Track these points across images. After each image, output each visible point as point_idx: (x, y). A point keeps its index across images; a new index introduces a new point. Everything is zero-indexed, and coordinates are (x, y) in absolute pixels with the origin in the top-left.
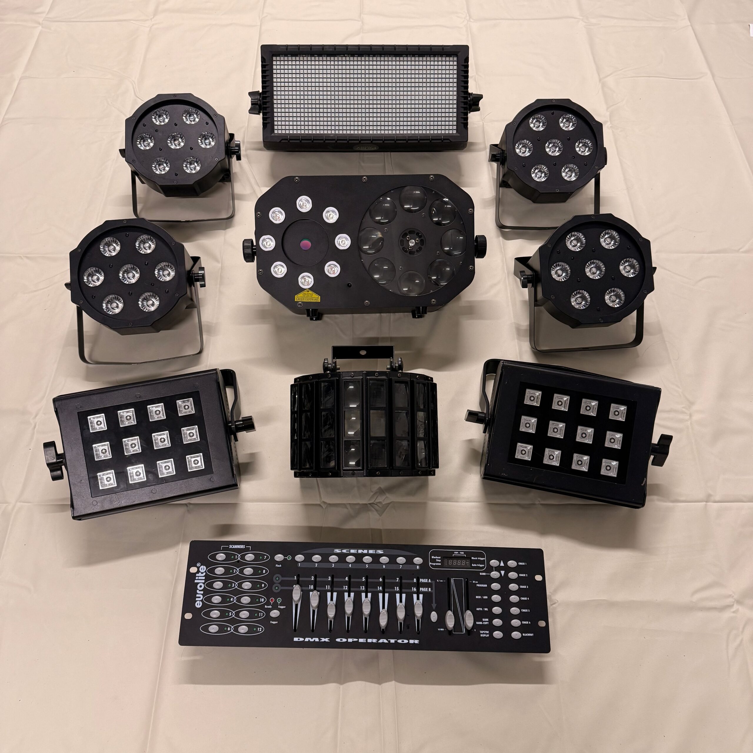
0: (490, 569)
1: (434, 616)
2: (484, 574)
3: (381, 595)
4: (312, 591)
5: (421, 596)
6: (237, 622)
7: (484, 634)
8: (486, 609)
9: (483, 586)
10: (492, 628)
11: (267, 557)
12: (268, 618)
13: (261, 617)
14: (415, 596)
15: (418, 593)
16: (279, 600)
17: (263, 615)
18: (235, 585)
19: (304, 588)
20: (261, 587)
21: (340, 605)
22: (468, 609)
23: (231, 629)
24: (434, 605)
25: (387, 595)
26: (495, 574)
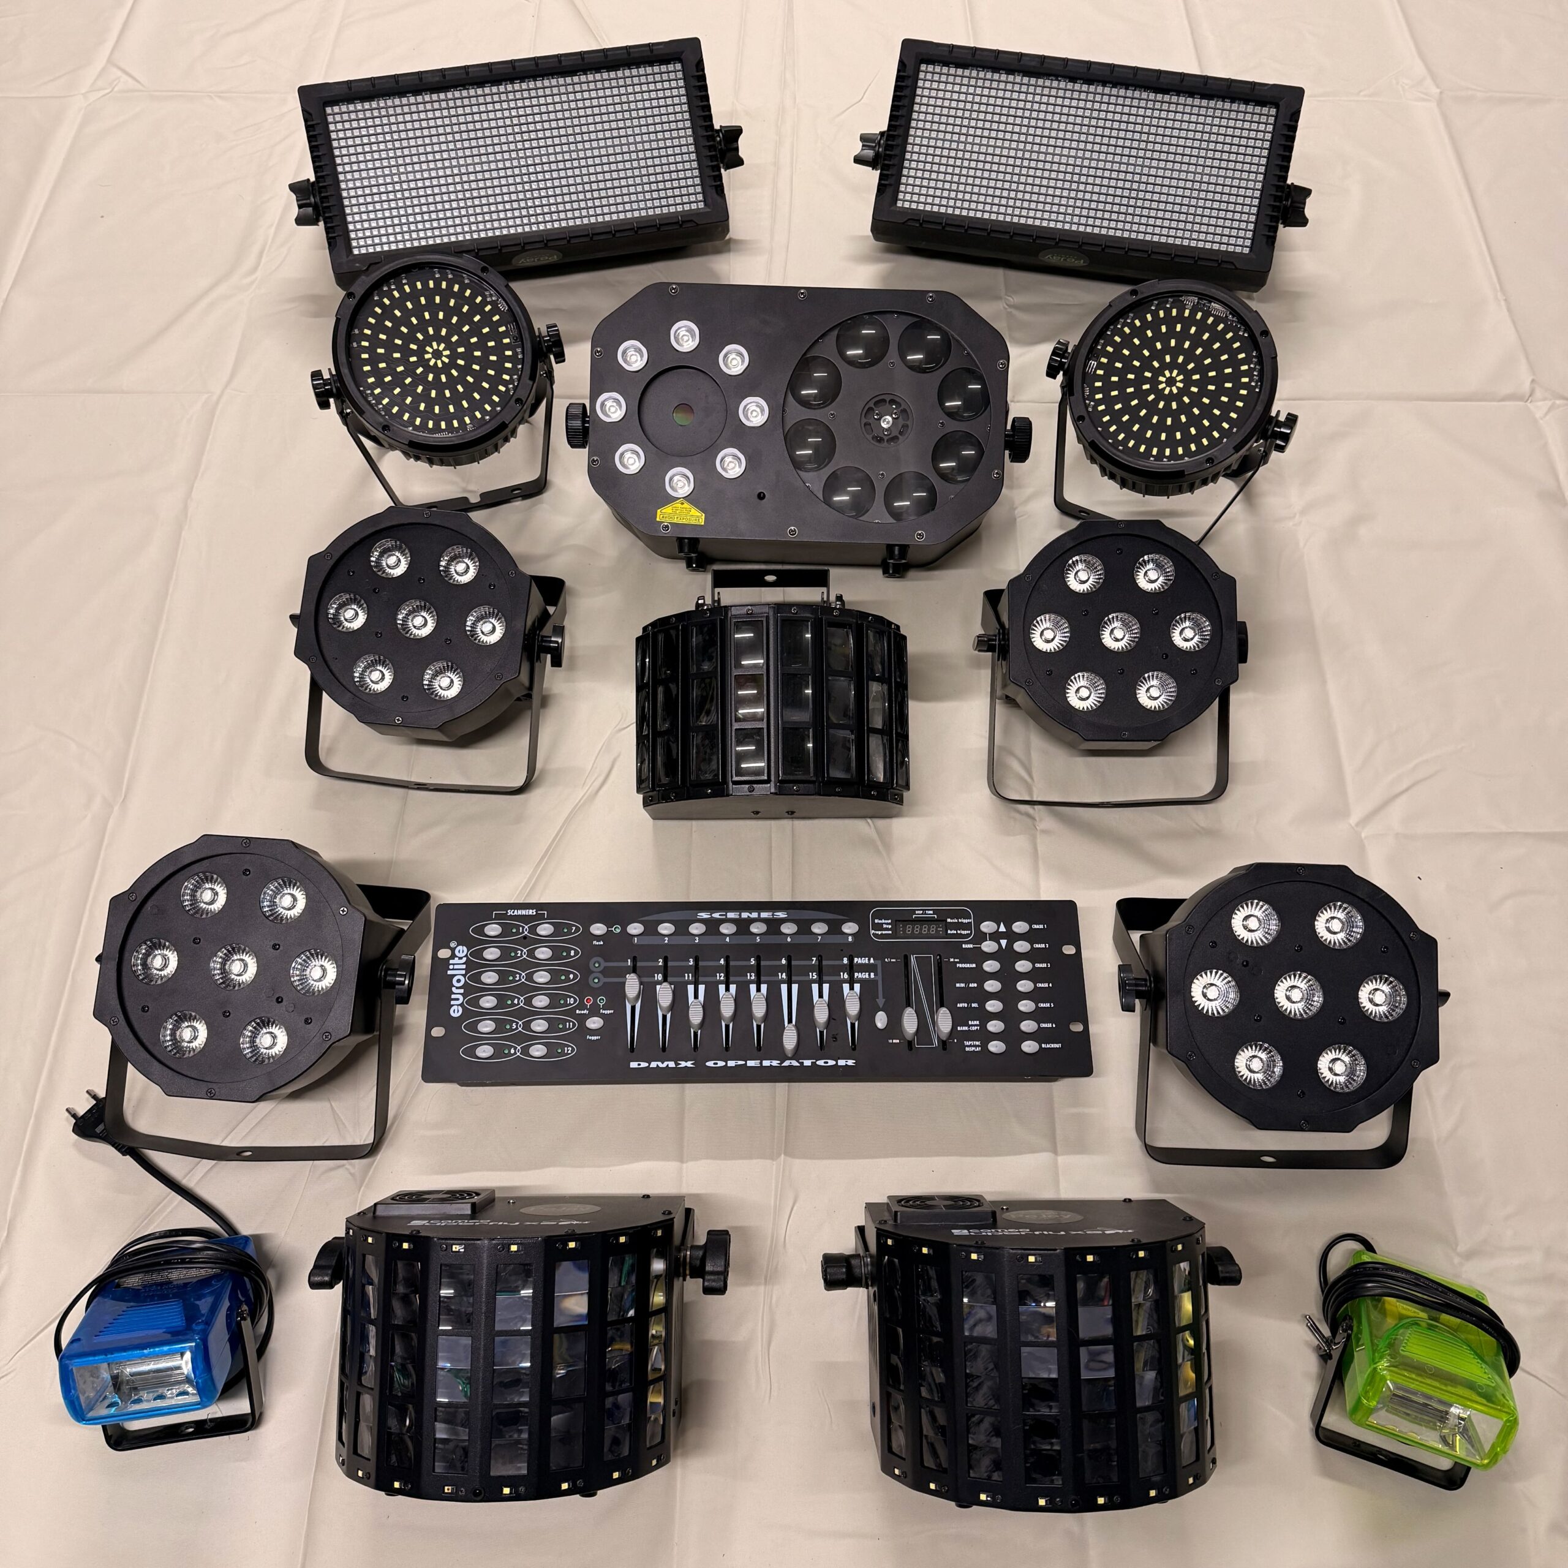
0: (981, 937)
1: (881, 1020)
2: (971, 946)
3: (784, 988)
4: (660, 983)
5: (857, 987)
6: (527, 1038)
7: (972, 1046)
8: (974, 1005)
9: (968, 966)
10: (986, 1037)
11: (578, 929)
12: (583, 1030)
13: (569, 1029)
14: (846, 987)
15: (852, 982)
16: (602, 1001)
17: (574, 1025)
18: (521, 977)
19: (645, 979)
20: (569, 980)
21: (711, 1005)
22: (942, 1005)
23: (516, 1051)
24: (881, 1001)
25: (795, 987)
26: (988, 946)
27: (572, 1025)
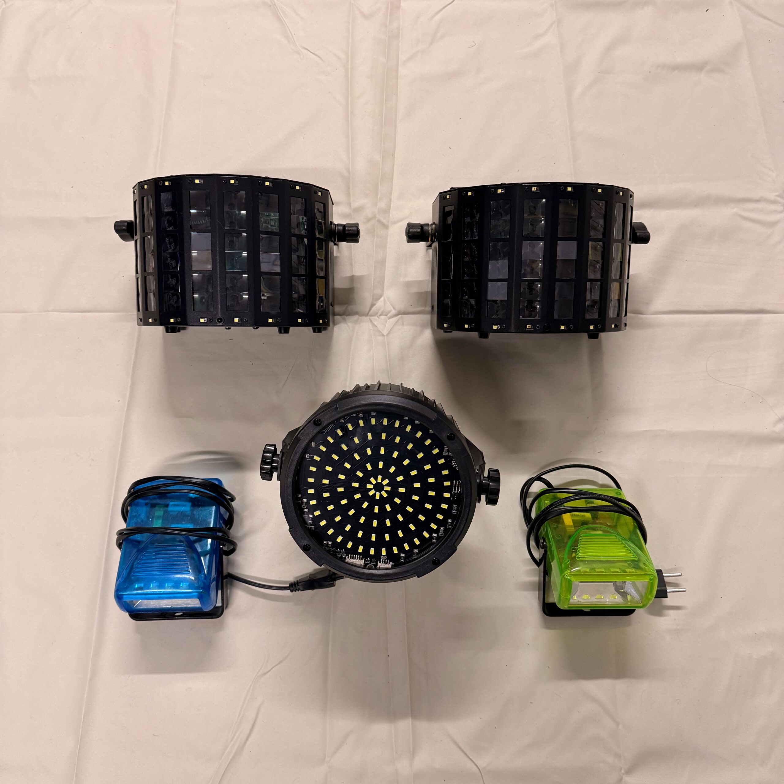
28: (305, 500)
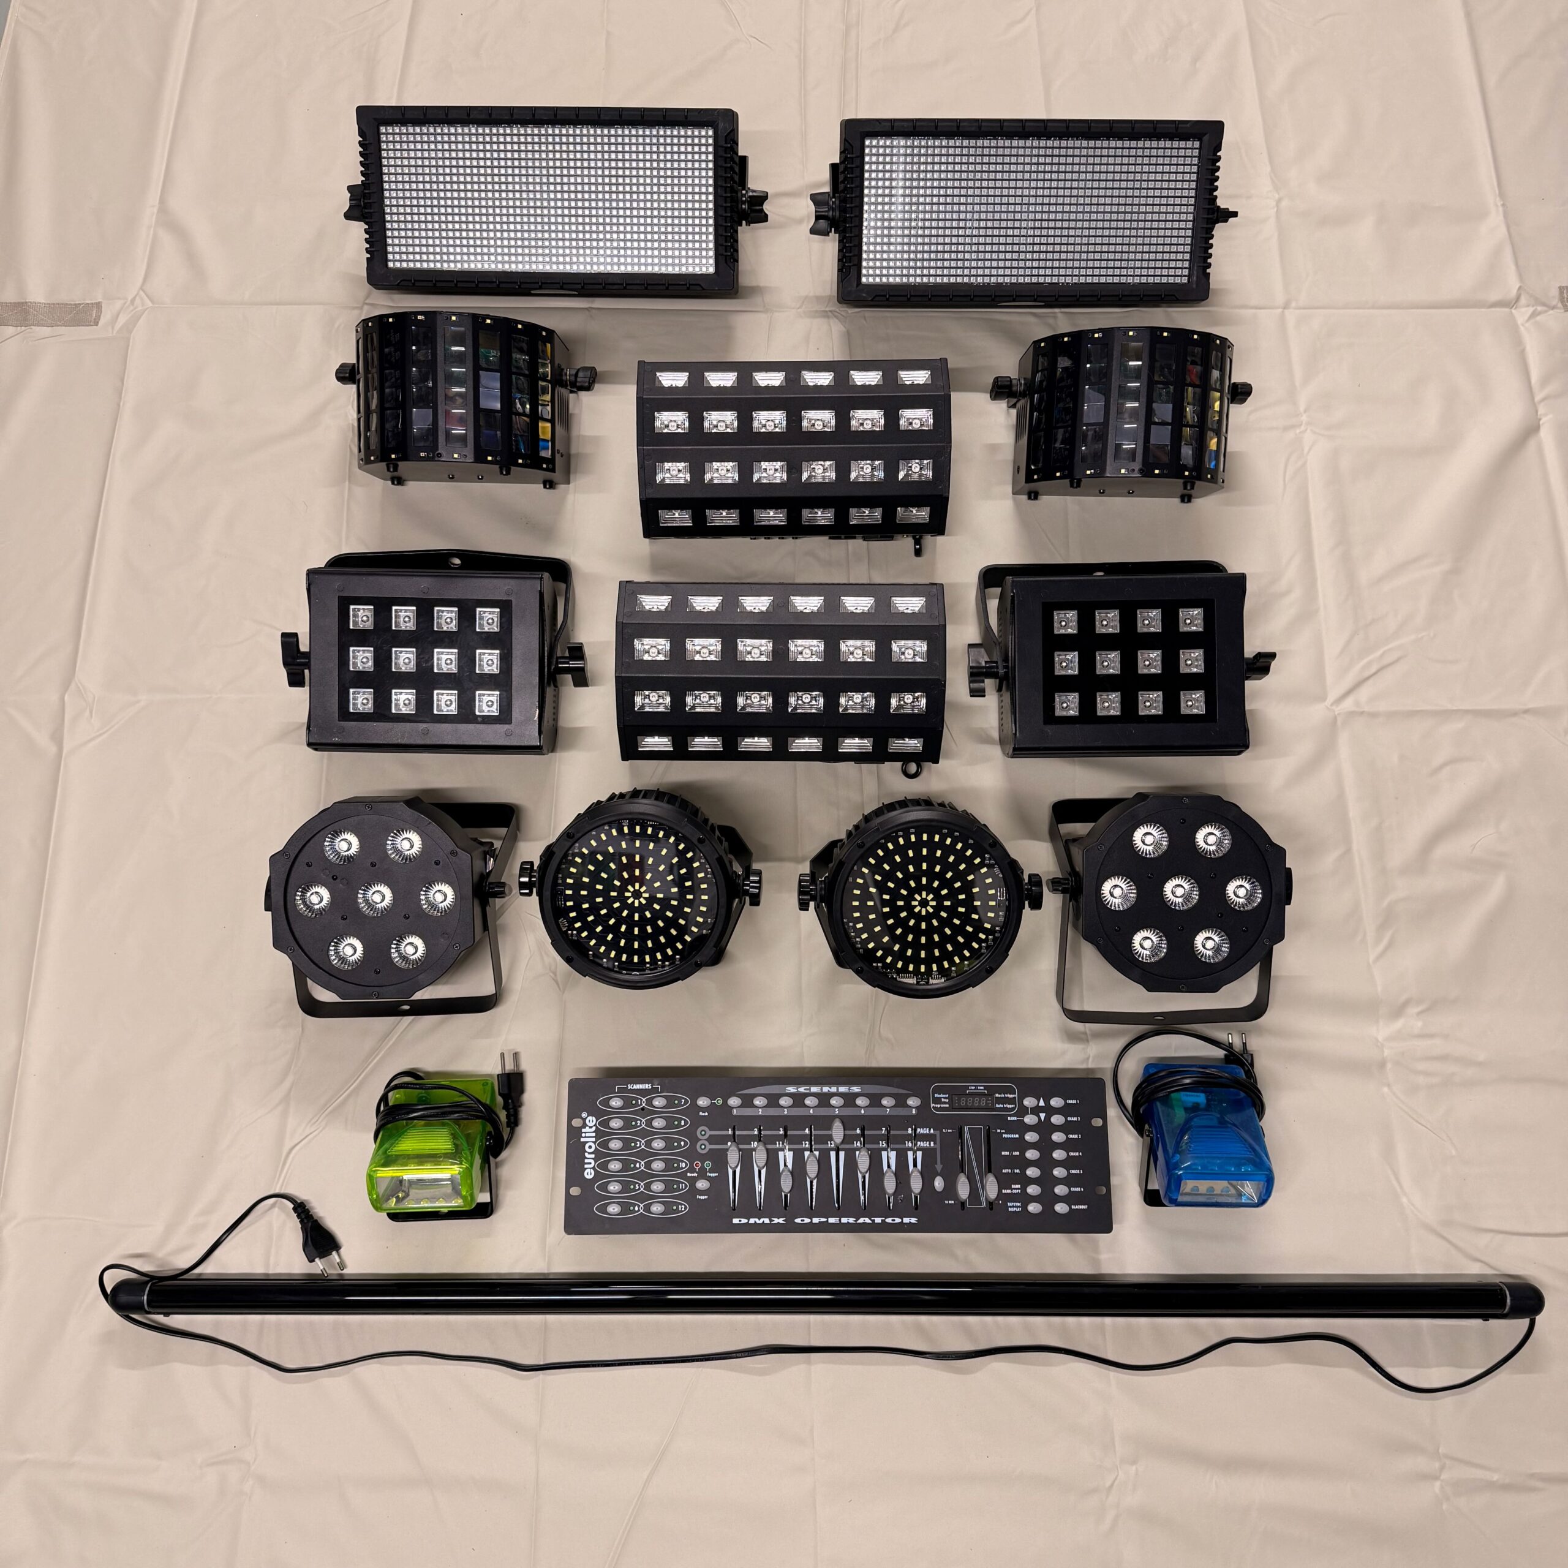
0: (1023, 1111)
1: (939, 1183)
2: (1015, 1119)
4: (756, 1149)
5: (919, 1154)
6: (647, 1198)
7: (1014, 1207)
8: (1017, 1171)
9: (1012, 1136)
10: (1027, 1199)
11: (686, 1102)
12: (694, 1190)
13: (682, 1189)
14: (910, 1154)
15: (915, 1149)
16: (708, 1165)
17: (686, 1186)
18: (641, 1144)
21: (799, 1169)
22: (990, 1171)
23: (639, 1208)
24: (939, 1167)
26: (1030, 1119)
27: (684, 1186)
28: (851, 924)
